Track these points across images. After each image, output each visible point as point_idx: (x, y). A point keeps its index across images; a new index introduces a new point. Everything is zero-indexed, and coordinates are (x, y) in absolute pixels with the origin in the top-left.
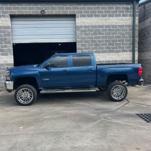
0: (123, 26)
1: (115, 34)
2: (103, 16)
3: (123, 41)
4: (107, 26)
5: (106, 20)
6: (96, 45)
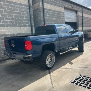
3: (23, 17)
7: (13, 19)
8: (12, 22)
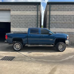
0: (33, 15)
1: (29, 19)
2: (23, 11)
3: (32, 22)
4: (25, 15)
5: (24, 12)
6: (20, 24)
7: (26, 24)
8: (25, 25)
